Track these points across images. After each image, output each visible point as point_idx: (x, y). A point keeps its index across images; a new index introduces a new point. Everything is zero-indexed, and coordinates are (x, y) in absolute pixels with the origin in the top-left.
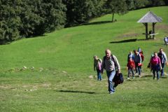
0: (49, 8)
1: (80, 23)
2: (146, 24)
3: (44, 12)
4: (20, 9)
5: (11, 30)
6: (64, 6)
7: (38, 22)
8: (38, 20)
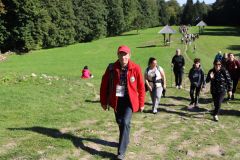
0: (95, 23)
1: (116, 35)
2: (164, 35)
3: (91, 25)
4: (74, 23)
5: (67, 37)
6: (105, 23)
7: (87, 32)
8: (88, 31)
